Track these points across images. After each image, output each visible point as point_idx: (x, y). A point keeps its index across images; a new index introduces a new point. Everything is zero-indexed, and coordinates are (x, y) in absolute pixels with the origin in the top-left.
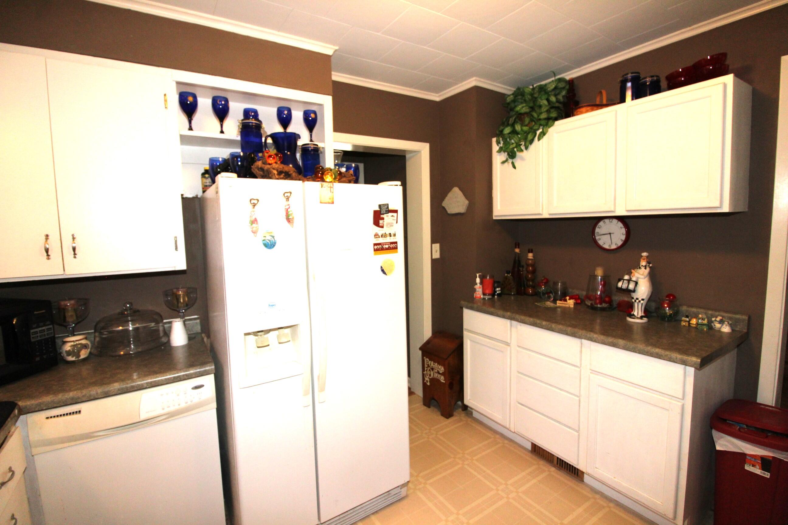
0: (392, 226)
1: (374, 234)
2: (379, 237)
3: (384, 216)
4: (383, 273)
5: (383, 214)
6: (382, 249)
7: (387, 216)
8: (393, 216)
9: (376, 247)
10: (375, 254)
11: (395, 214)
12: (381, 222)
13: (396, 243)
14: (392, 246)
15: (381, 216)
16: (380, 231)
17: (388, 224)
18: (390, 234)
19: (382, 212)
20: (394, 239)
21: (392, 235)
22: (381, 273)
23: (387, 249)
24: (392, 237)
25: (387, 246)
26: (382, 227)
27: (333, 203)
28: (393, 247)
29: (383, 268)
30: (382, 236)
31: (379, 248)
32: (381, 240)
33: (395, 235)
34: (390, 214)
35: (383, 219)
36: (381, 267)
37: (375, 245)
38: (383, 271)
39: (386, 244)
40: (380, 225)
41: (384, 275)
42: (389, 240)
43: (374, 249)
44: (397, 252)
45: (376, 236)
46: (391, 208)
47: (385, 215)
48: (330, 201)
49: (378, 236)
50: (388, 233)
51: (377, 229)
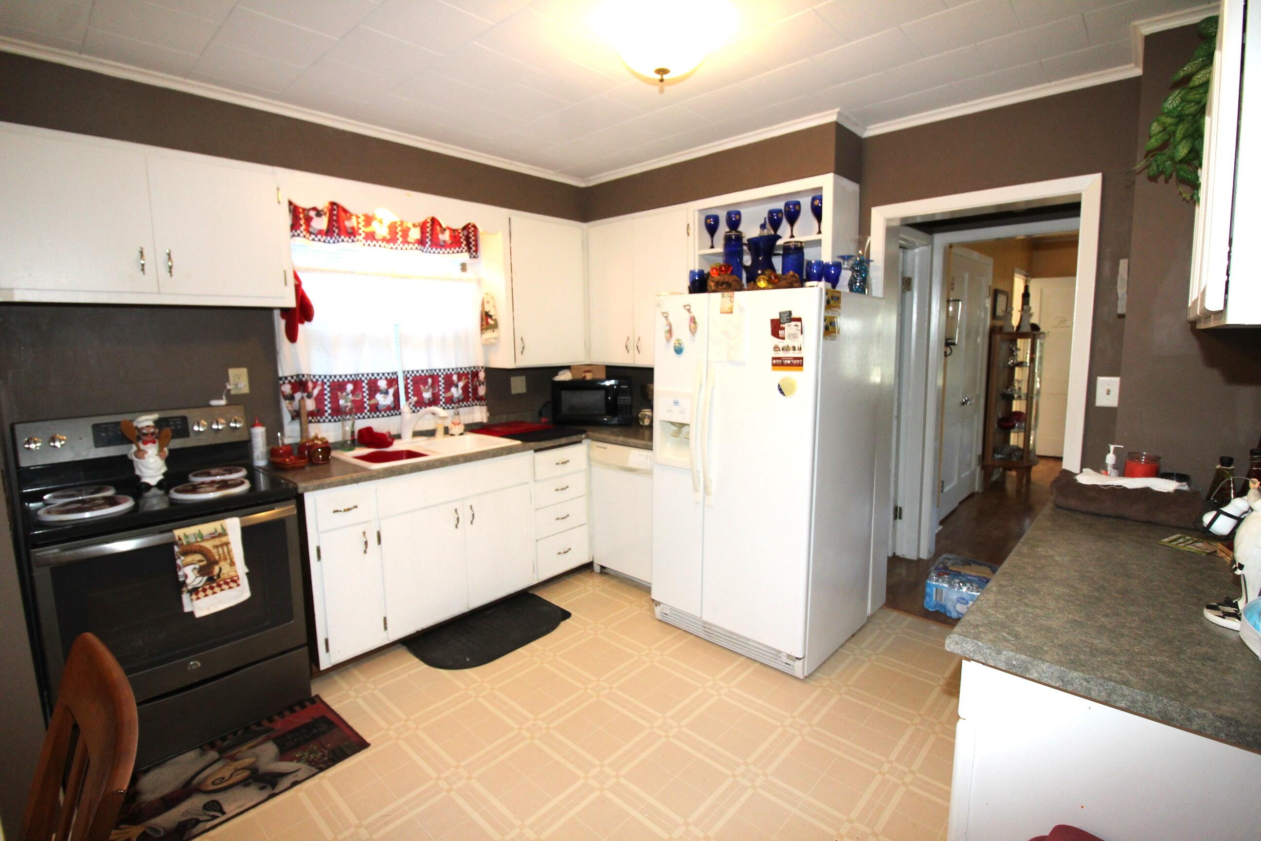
0: (797, 337)
1: (773, 346)
2: (780, 350)
3: (786, 326)
4: (781, 393)
5: (784, 323)
6: (783, 365)
7: (789, 326)
8: (796, 325)
9: (774, 362)
10: (773, 369)
11: (799, 323)
12: (781, 332)
13: (802, 358)
14: (795, 362)
15: (781, 325)
16: (781, 344)
17: (789, 336)
18: (794, 349)
19: (782, 321)
20: (798, 353)
21: (797, 349)
22: (778, 392)
23: (788, 365)
24: (797, 351)
25: (789, 362)
26: (783, 338)
27: (731, 312)
28: (797, 363)
29: (781, 386)
30: (783, 349)
31: (779, 363)
32: (781, 354)
33: (800, 349)
34: (793, 323)
35: (783, 329)
36: (779, 386)
37: (774, 358)
38: (780, 390)
39: (787, 358)
40: (780, 336)
41: (781, 395)
42: (791, 354)
43: (773, 363)
44: (802, 370)
45: (776, 348)
46: (794, 315)
47: (786, 324)
48: (729, 311)
49: (777, 349)
50: (791, 346)
51: (776, 341)
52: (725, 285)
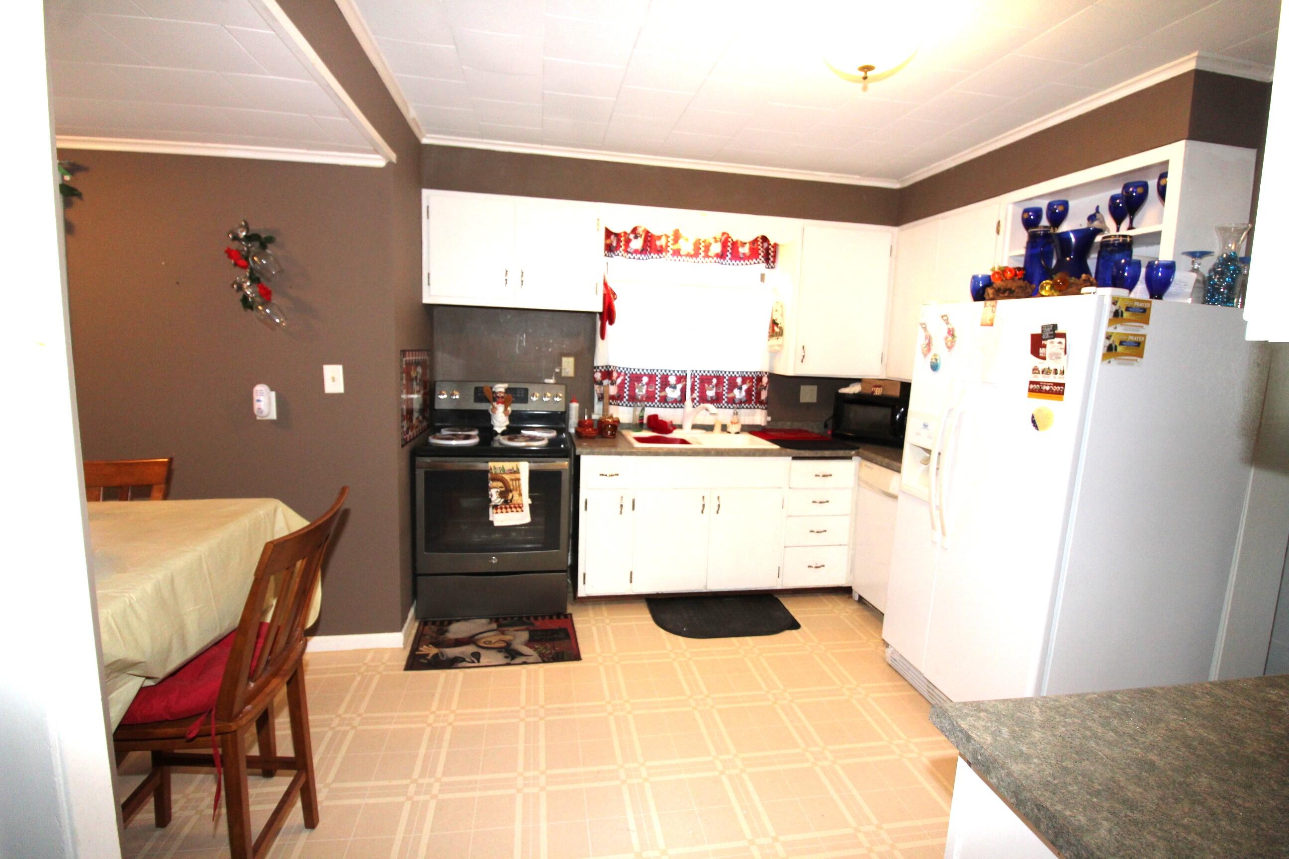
0: (1060, 358)
1: (1032, 367)
2: (1039, 373)
3: (1047, 343)
4: (1034, 426)
5: (1046, 339)
6: (1040, 391)
7: (1052, 343)
8: (1060, 343)
9: (1032, 387)
10: (1029, 396)
11: (1062, 340)
12: (1041, 350)
13: (1063, 385)
14: (1055, 388)
15: (1043, 342)
16: (1041, 365)
17: (1051, 355)
18: (1056, 371)
19: (1044, 337)
20: (1060, 378)
21: (1059, 372)
22: (1031, 425)
23: (1046, 392)
24: (1058, 375)
25: (1048, 388)
26: (1044, 358)
27: (992, 325)
28: (1057, 391)
29: (1036, 418)
30: (1043, 372)
31: (1036, 389)
32: (1040, 378)
33: (1063, 373)
34: (1057, 340)
35: (1045, 346)
36: (1033, 417)
37: (1031, 383)
38: (1034, 422)
39: (1047, 384)
40: (1041, 355)
41: (1034, 428)
42: (1052, 378)
43: (1029, 388)
44: (1061, 400)
45: (1035, 370)
46: (1060, 330)
47: (1049, 341)
48: (989, 322)
49: (1037, 371)
50: (1052, 368)
51: (1036, 362)
52: (1008, 292)
